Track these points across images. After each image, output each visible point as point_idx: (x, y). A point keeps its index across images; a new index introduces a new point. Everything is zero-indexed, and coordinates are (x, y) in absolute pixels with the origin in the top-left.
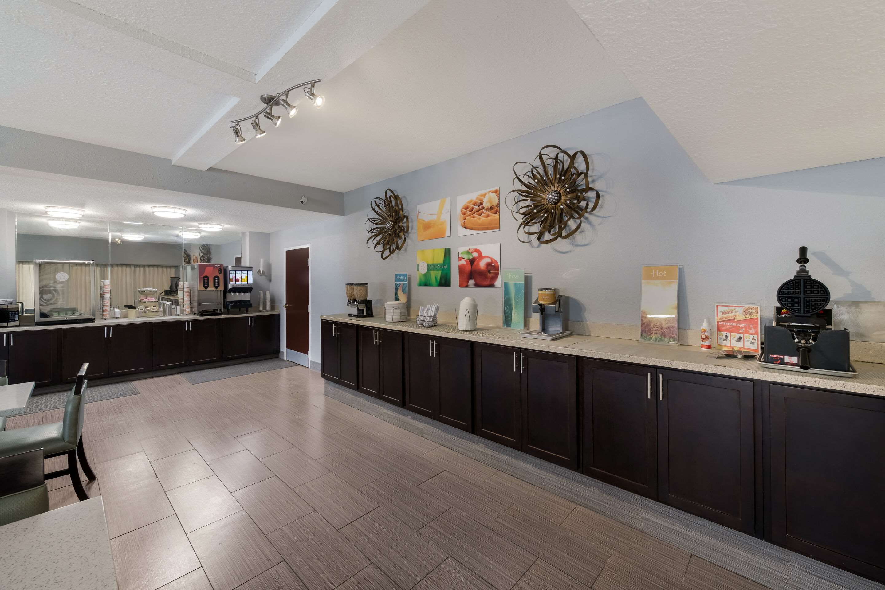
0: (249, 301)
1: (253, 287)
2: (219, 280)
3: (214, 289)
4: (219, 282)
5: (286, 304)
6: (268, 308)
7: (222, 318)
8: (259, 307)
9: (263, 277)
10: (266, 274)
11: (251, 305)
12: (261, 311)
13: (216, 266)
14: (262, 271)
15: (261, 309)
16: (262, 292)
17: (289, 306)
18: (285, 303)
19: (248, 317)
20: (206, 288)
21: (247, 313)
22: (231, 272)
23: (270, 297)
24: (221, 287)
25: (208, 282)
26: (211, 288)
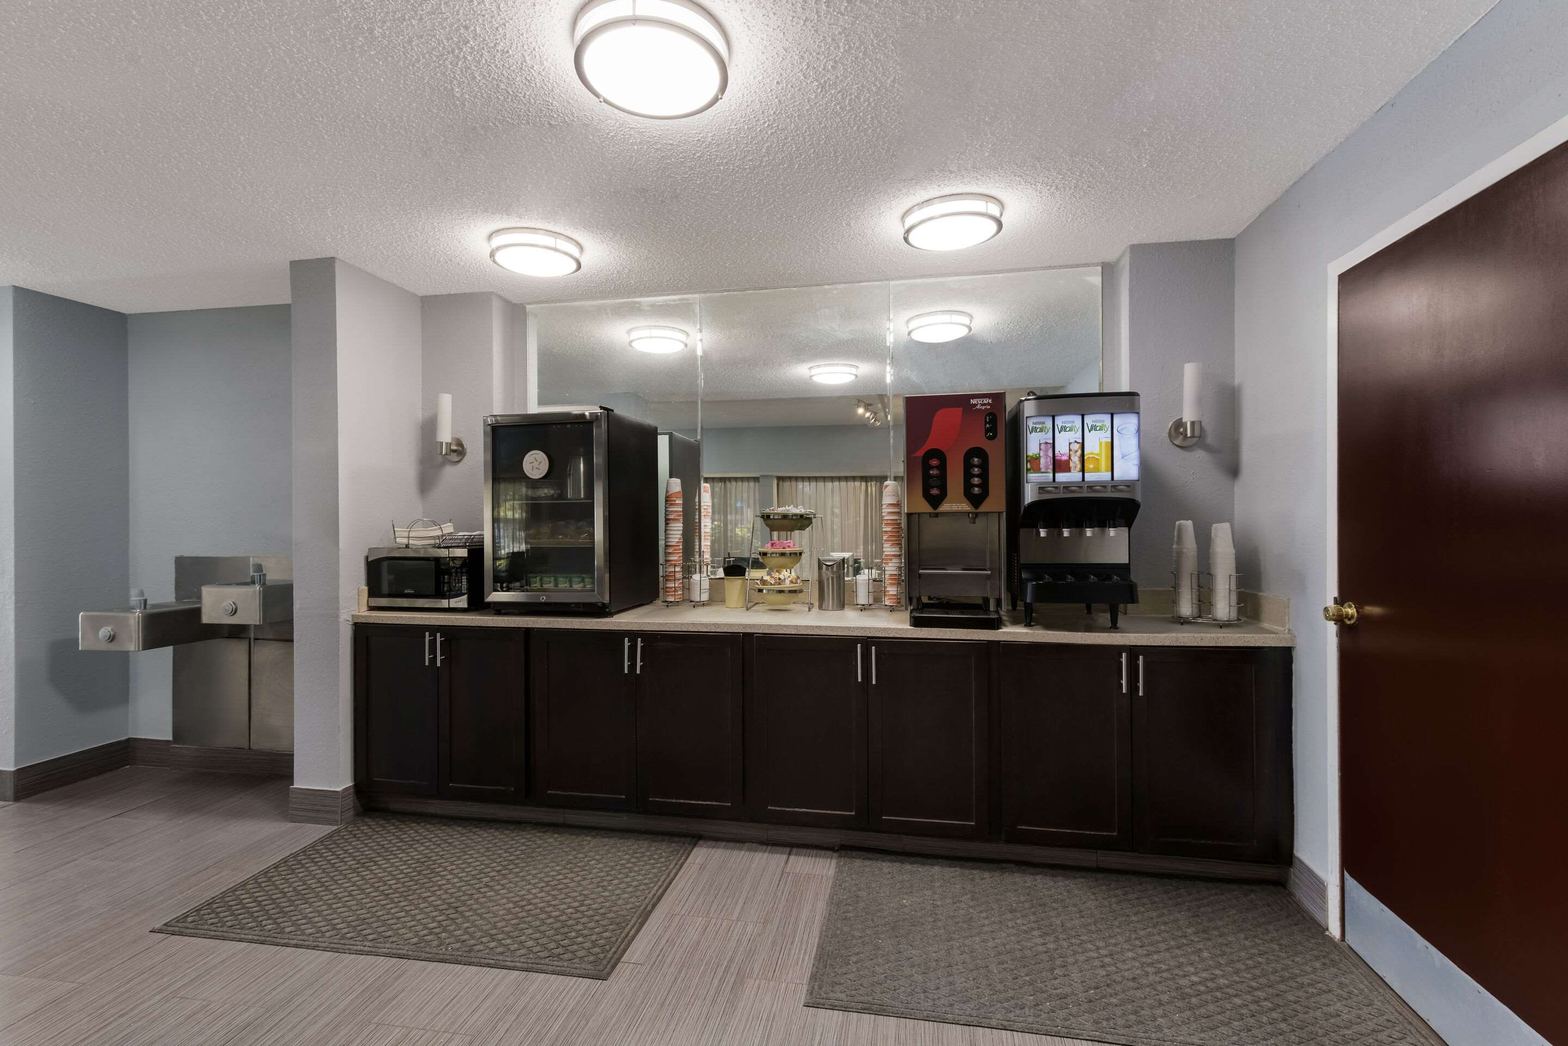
0: (1123, 569)
1: (1139, 498)
2: (984, 467)
3: (965, 507)
4: (984, 476)
5: (1340, 601)
6: (1223, 607)
7: (998, 643)
8: (1174, 601)
9: (1199, 455)
10: (1210, 440)
11: (1130, 594)
12: (1182, 621)
13: (973, 401)
14: (1193, 423)
15: (1186, 608)
16: (1188, 525)
17: (1362, 617)
18: (1332, 590)
19: (1119, 649)
20: (935, 501)
21: (1114, 627)
22: (1031, 423)
23: (1232, 550)
24: (996, 501)
25: (943, 479)
26: (955, 504)
